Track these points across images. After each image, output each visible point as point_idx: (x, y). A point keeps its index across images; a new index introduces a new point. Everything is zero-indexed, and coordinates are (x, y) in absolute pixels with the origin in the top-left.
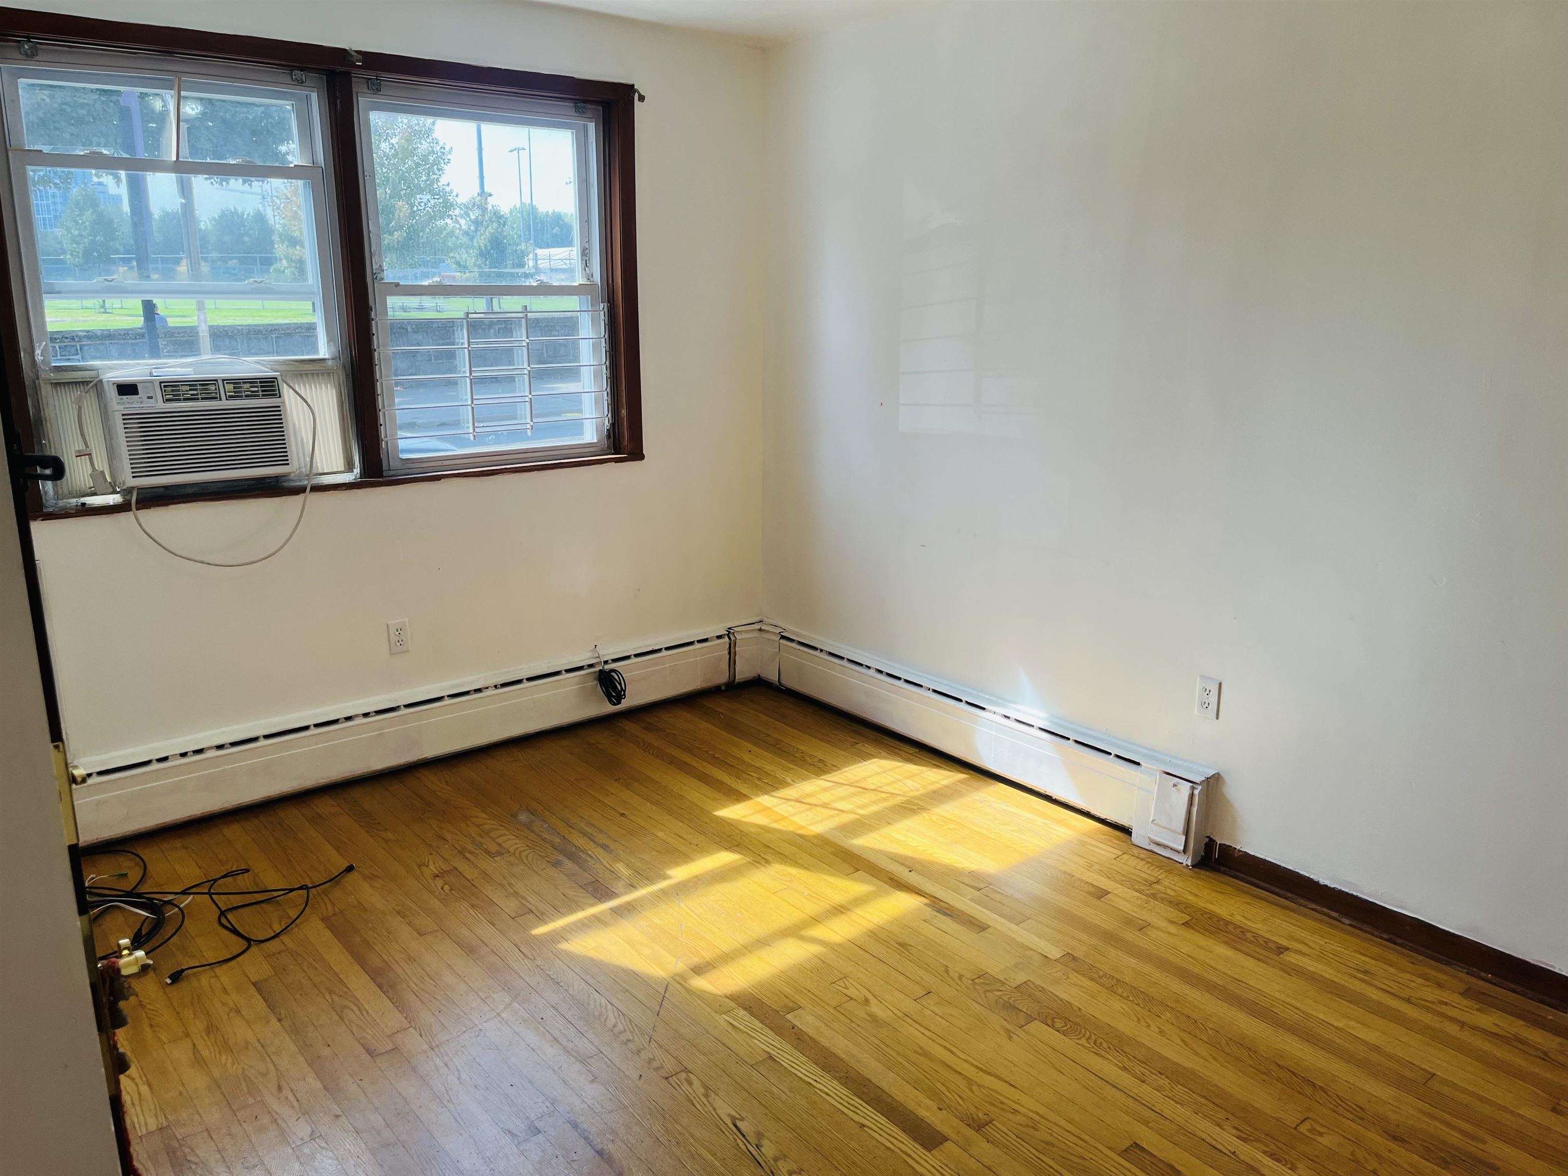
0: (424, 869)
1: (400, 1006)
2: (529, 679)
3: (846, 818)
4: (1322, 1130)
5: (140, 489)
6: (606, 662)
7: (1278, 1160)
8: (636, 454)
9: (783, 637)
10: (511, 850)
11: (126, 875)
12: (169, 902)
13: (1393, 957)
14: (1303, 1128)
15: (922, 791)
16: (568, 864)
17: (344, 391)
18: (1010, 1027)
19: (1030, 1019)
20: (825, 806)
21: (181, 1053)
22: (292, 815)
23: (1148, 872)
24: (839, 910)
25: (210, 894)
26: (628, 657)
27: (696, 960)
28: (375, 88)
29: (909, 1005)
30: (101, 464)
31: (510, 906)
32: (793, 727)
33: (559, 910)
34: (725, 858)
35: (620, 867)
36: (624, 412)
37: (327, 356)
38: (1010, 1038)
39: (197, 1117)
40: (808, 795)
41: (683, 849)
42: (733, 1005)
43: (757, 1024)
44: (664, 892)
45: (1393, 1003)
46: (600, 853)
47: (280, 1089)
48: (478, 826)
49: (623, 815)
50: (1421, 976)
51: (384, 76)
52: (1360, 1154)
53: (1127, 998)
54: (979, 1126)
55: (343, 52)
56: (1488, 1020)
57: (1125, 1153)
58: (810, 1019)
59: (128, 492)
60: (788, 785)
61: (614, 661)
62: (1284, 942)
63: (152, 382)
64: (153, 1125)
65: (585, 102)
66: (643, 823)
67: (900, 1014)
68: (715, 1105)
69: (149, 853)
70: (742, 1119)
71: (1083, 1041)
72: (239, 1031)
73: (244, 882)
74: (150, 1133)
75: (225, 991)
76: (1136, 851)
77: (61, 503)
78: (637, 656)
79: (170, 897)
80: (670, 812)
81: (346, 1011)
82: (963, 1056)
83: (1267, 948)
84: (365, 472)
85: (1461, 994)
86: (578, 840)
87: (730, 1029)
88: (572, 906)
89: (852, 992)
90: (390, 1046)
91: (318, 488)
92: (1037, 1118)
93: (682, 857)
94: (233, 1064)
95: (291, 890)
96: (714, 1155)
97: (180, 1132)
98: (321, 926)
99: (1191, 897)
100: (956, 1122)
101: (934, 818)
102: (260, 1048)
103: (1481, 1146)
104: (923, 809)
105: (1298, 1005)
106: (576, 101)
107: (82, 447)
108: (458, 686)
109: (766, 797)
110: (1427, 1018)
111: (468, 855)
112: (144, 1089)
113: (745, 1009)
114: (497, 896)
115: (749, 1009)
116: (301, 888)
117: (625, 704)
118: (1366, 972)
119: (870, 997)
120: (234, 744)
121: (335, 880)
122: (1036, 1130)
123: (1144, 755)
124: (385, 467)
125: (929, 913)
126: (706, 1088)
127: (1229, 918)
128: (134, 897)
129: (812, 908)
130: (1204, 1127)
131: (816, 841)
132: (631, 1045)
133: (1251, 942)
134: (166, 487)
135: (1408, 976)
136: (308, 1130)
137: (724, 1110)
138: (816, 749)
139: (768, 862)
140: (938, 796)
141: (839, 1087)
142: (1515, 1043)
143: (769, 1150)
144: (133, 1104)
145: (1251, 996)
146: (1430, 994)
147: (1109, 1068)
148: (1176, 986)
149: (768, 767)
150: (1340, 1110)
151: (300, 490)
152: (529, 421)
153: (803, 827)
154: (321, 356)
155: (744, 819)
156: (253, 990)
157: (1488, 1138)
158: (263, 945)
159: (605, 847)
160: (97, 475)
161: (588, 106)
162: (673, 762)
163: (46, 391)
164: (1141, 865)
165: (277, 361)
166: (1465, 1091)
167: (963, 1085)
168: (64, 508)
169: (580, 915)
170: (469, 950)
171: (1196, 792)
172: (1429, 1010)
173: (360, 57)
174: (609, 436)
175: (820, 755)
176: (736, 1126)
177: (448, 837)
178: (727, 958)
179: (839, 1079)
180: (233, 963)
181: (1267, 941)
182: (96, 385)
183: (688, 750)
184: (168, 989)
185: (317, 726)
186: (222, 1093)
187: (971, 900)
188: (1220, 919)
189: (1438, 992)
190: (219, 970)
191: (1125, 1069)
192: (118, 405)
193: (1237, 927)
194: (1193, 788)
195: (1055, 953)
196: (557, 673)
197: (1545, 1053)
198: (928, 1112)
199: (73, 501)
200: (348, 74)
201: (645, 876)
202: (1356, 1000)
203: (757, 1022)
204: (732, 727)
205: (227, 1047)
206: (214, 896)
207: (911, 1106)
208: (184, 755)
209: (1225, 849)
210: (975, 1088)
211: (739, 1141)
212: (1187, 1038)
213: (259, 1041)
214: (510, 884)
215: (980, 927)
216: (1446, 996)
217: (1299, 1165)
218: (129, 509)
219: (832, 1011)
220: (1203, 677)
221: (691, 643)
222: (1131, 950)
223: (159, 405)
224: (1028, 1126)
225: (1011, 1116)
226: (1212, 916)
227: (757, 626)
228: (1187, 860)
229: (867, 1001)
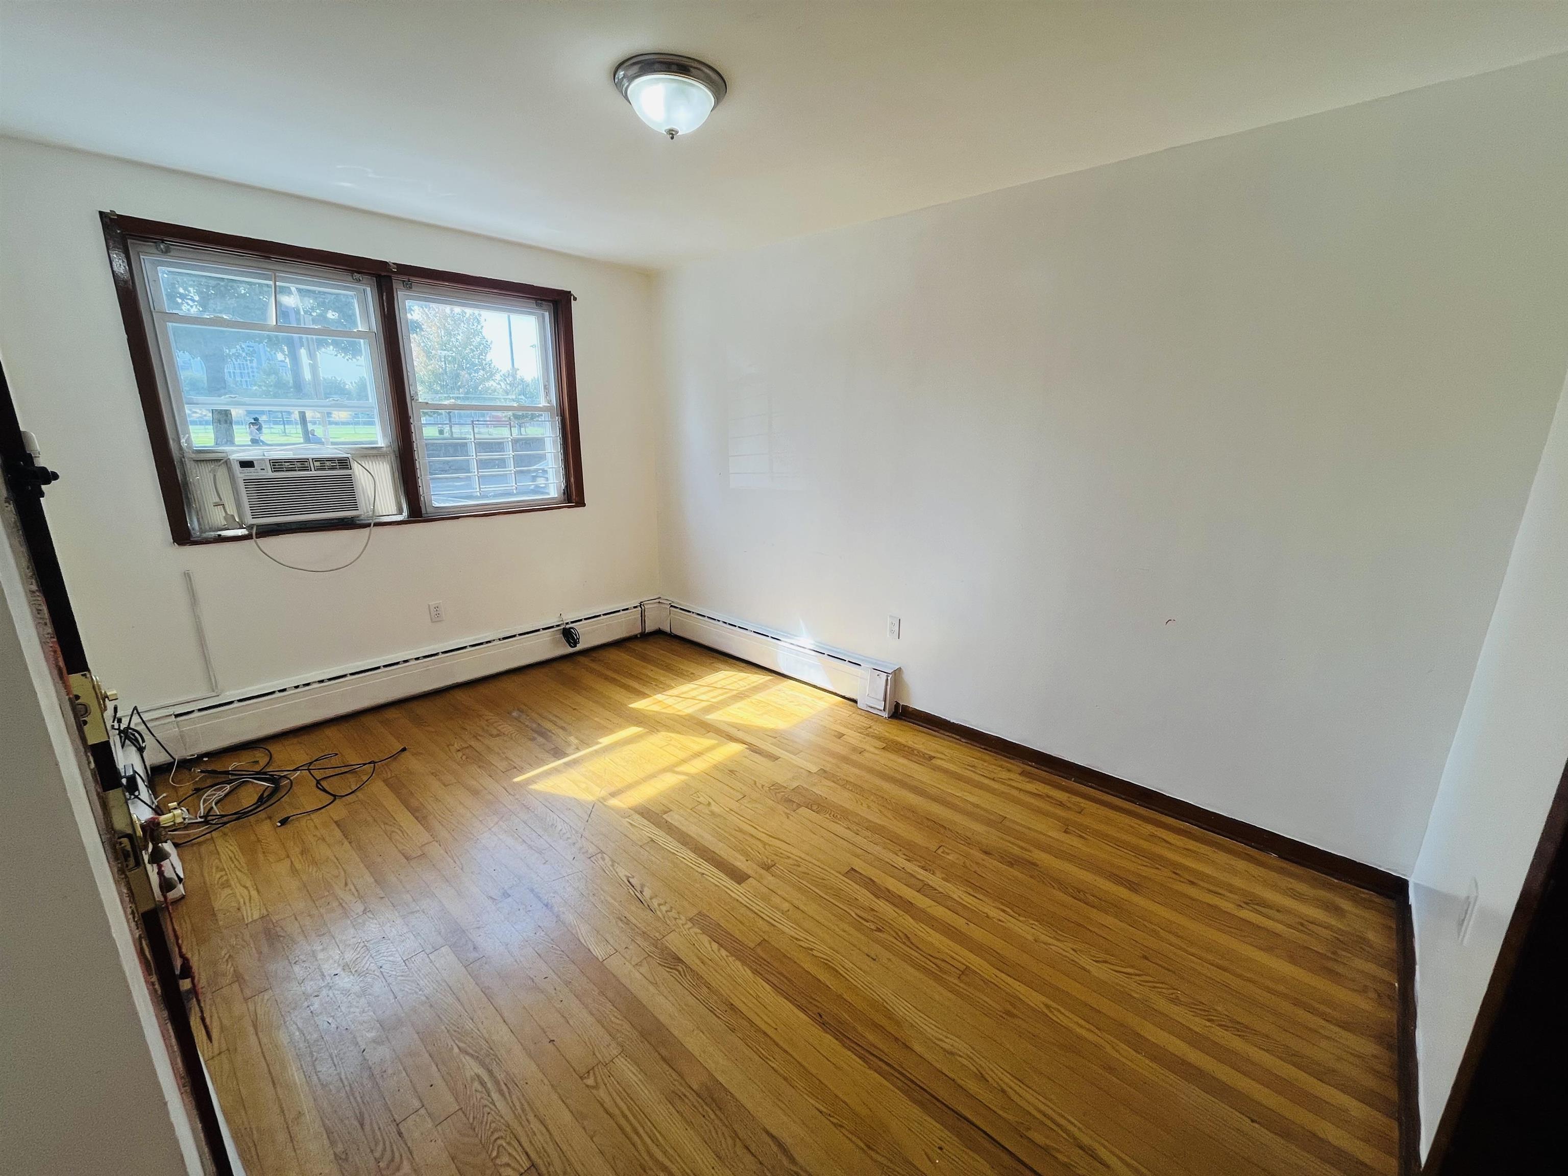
0: (450, 747)
1: (428, 828)
2: (520, 635)
3: (704, 704)
4: (950, 852)
5: (258, 526)
6: (567, 623)
7: (926, 870)
8: (580, 502)
9: (672, 606)
10: (506, 733)
11: (258, 762)
12: (285, 777)
13: (987, 758)
14: (939, 852)
15: (748, 687)
16: (540, 740)
17: (395, 466)
18: (788, 812)
19: (799, 806)
20: (693, 698)
21: (282, 868)
22: (368, 720)
23: (867, 722)
24: (698, 755)
25: (309, 770)
26: (581, 620)
27: (613, 789)
28: (408, 286)
29: (734, 805)
30: (232, 510)
31: (502, 765)
32: (679, 656)
33: (532, 766)
34: (633, 730)
35: (572, 739)
36: (572, 479)
37: (383, 445)
38: (788, 818)
39: (288, 907)
40: (683, 693)
41: (610, 726)
42: (633, 812)
43: (646, 822)
44: (596, 751)
45: (986, 781)
46: (561, 732)
47: (346, 884)
48: (487, 720)
49: (575, 709)
50: (1001, 766)
51: (413, 279)
52: (968, 863)
53: (851, 790)
54: (767, 868)
55: (384, 264)
56: (1032, 787)
57: (846, 875)
58: (677, 817)
59: (250, 527)
60: (674, 687)
61: (572, 622)
62: (933, 754)
63: (263, 460)
64: (256, 916)
65: (542, 300)
66: (587, 714)
67: (728, 810)
68: (617, 870)
69: (275, 748)
70: (633, 877)
71: (827, 816)
72: (323, 851)
73: (335, 761)
74: (255, 921)
75: (316, 827)
76: (859, 712)
77: (204, 535)
78: (586, 619)
79: (286, 773)
80: (604, 707)
81: (394, 834)
82: (762, 830)
83: (924, 758)
84: (410, 515)
85: (1020, 774)
86: (548, 725)
87: (630, 827)
88: (541, 762)
89: (701, 799)
90: (420, 853)
91: (376, 524)
92: (799, 859)
93: (608, 731)
94: (316, 872)
95: (365, 764)
96: (615, 900)
97: (275, 918)
98: (381, 784)
99: (887, 734)
100: (755, 866)
101: (753, 701)
102: (336, 861)
103: (1030, 854)
104: (748, 696)
105: (940, 786)
106: (536, 299)
107: (217, 500)
108: (476, 640)
109: (660, 695)
110: (1003, 788)
111: (479, 738)
112: (254, 893)
113: (639, 814)
114: (494, 759)
115: (641, 814)
116: (370, 763)
117: (579, 647)
118: (973, 766)
119: (711, 801)
120: (330, 679)
121: (394, 757)
122: (799, 866)
123: (863, 660)
124: (423, 511)
125: (748, 752)
126: (613, 861)
127: (905, 743)
128: (261, 775)
129: (682, 755)
130: (888, 856)
131: (687, 718)
132: (570, 841)
133: (916, 755)
134: (278, 524)
135: (994, 767)
136: (362, 909)
137: (623, 873)
138: (691, 667)
139: (658, 731)
140: (756, 689)
141: (693, 855)
142: (1048, 799)
143: (647, 893)
144: (244, 903)
145: (915, 783)
146: (1004, 775)
147: (839, 829)
148: (878, 782)
149: (662, 679)
150: (959, 840)
151: (368, 525)
152: (514, 484)
153: (680, 711)
154: (379, 445)
155: (647, 708)
156: (334, 826)
157: (1032, 848)
158: (344, 798)
159: (563, 728)
160: (229, 518)
161: (544, 303)
162: (607, 678)
163: (189, 465)
164: (863, 719)
165: (348, 448)
166: (1021, 825)
167: (760, 845)
168: (205, 538)
169: (546, 768)
170: (475, 793)
171: (889, 678)
172: (1004, 783)
173: (395, 266)
174: (564, 493)
175: (692, 670)
176: (629, 882)
177: (468, 727)
178: (630, 787)
179: (691, 849)
180: (323, 810)
181: (924, 754)
182: (226, 462)
183: (615, 671)
184: (279, 830)
185: (385, 666)
186: (308, 891)
187: (771, 744)
188: (901, 744)
189: (1008, 774)
190: (313, 816)
191: (849, 828)
192: (241, 474)
193: (909, 748)
194: (888, 676)
195: (814, 769)
196: (538, 630)
197: (1061, 802)
198: (741, 863)
199: (213, 534)
200: (390, 277)
201: (585, 743)
202: (968, 781)
203: (645, 821)
204: (645, 658)
205: (314, 862)
206: (312, 771)
207: (732, 860)
208: (297, 687)
209: (905, 707)
210: (767, 847)
211: (630, 891)
212: (883, 809)
213: (335, 856)
214: (504, 753)
215: (774, 758)
216: (1012, 776)
217: (936, 871)
218: (252, 538)
219: (690, 811)
220: (890, 616)
221: (619, 611)
222: (855, 764)
223: (269, 474)
224: (794, 865)
225: (786, 860)
226: (897, 743)
227: (657, 601)
228: (885, 715)
229: (709, 804)
